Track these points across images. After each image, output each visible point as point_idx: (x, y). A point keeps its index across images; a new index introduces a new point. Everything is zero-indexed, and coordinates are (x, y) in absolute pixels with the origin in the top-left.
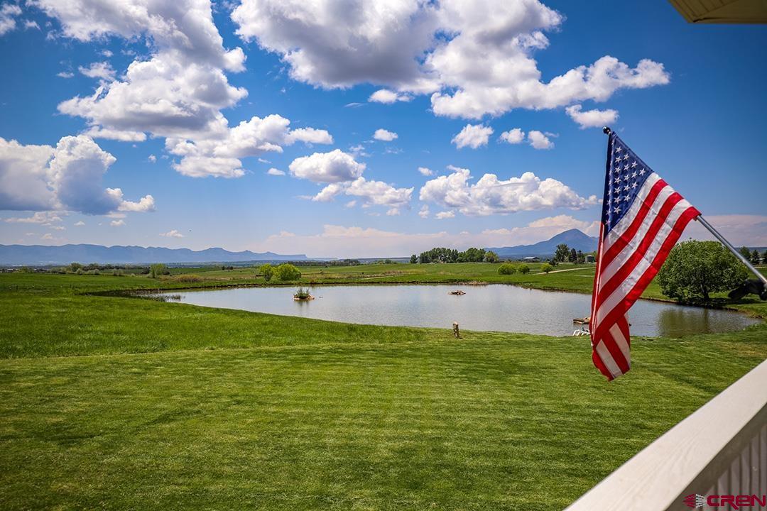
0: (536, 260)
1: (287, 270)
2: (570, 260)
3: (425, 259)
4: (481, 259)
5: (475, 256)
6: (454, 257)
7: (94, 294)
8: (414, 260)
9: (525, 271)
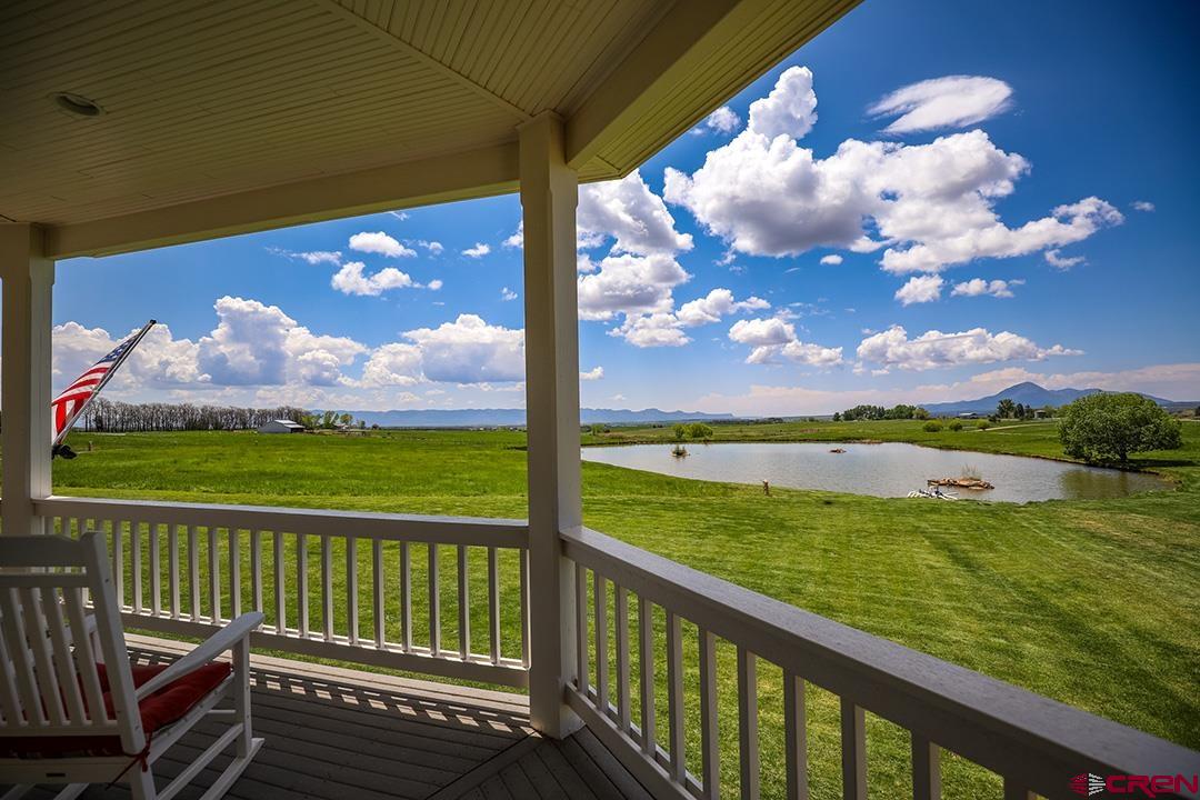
0: (974, 417)
1: (698, 428)
2: (1016, 416)
3: (849, 416)
4: (911, 416)
5: (903, 413)
6: (880, 414)
7: (517, 448)
8: (837, 417)
9: (957, 428)
